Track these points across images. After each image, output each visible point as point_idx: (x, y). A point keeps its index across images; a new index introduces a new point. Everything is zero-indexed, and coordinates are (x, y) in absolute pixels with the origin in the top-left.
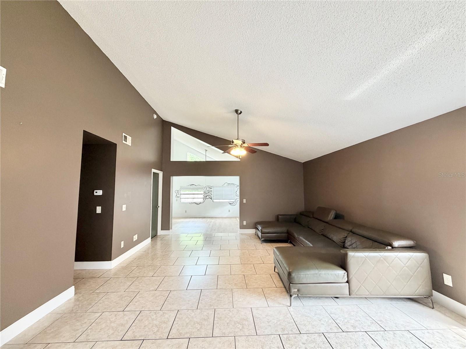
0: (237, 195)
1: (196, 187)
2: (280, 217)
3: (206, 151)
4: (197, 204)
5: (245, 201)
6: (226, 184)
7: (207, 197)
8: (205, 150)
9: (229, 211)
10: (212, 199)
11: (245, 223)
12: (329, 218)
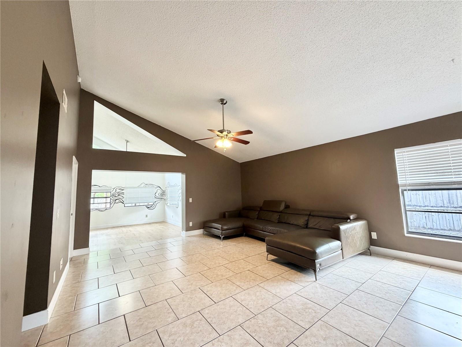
0: (155, 196)
1: (100, 188)
2: (227, 213)
3: (127, 142)
4: (102, 211)
5: (191, 200)
6: (143, 185)
7: (117, 201)
8: (126, 140)
9: (147, 216)
10: (123, 203)
11: (191, 224)
12: (281, 208)
